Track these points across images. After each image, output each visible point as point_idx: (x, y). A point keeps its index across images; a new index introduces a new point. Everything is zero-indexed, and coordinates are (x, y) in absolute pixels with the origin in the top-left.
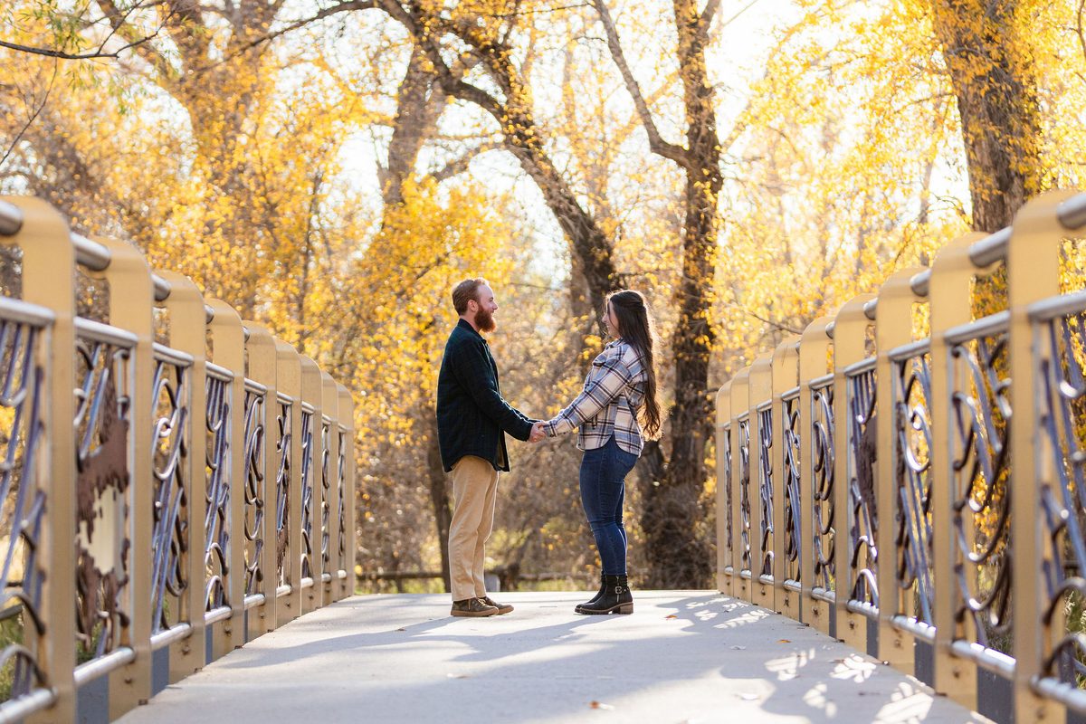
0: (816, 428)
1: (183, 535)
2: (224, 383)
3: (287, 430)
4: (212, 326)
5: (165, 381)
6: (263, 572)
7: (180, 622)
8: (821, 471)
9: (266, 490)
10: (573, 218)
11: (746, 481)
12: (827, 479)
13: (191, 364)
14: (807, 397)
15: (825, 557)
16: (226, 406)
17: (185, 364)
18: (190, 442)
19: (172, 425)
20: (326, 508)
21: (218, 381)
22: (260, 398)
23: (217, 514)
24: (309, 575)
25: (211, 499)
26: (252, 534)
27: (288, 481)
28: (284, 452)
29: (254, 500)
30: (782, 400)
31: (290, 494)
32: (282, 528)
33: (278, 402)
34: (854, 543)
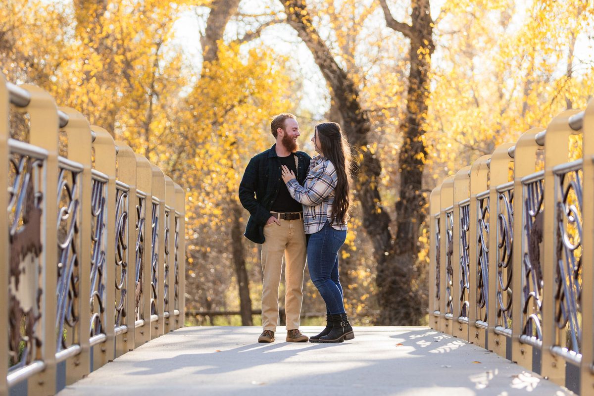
0: (500, 218)
1: (76, 286)
2: (103, 183)
3: (142, 215)
4: (95, 145)
5: (65, 182)
6: (126, 311)
7: (73, 344)
8: (503, 248)
9: (129, 255)
10: (333, 72)
11: (450, 253)
12: (508, 253)
13: (82, 171)
14: (494, 197)
15: (504, 306)
16: (104, 199)
17: (78, 170)
18: (81, 223)
19: (69, 211)
20: (167, 268)
21: (99, 182)
22: (126, 193)
23: (97, 272)
24: (155, 313)
25: (94, 261)
26: (119, 285)
27: (142, 249)
28: (140, 230)
29: (121, 262)
30: (477, 198)
31: (143, 258)
32: (139, 281)
33: (137, 196)
34: (525, 296)
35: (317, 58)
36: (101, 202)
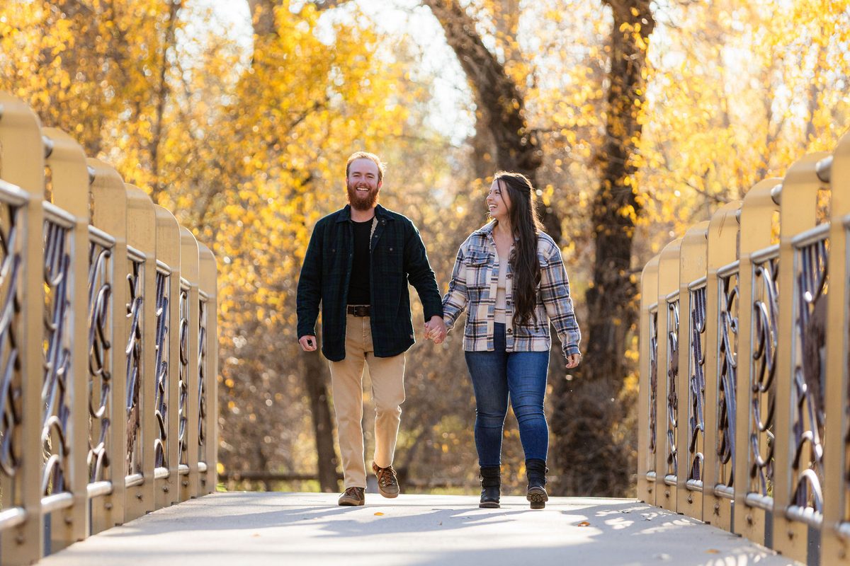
0: (757, 308)
1: (17, 406)
2: (65, 230)
3: (138, 292)
4: (52, 163)
6: (109, 456)
7: (13, 505)
8: (761, 359)
9: (115, 360)
10: (479, 61)
11: (674, 372)
12: (768, 368)
13: (26, 204)
14: (747, 272)
15: (761, 460)
16: (67, 258)
17: (18, 202)
18: (25, 295)
19: (4, 272)
20: (184, 388)
21: (58, 227)
22: (108, 250)
23: (56, 386)
24: (164, 465)
25: (50, 365)
26: (97, 411)
27: (139, 352)
28: (135, 318)
29: (99, 371)
30: (719, 275)
31: (142, 367)
32: (133, 406)
33: (129, 258)
34: (797, 441)
35: (451, 35)
36: (63, 261)
